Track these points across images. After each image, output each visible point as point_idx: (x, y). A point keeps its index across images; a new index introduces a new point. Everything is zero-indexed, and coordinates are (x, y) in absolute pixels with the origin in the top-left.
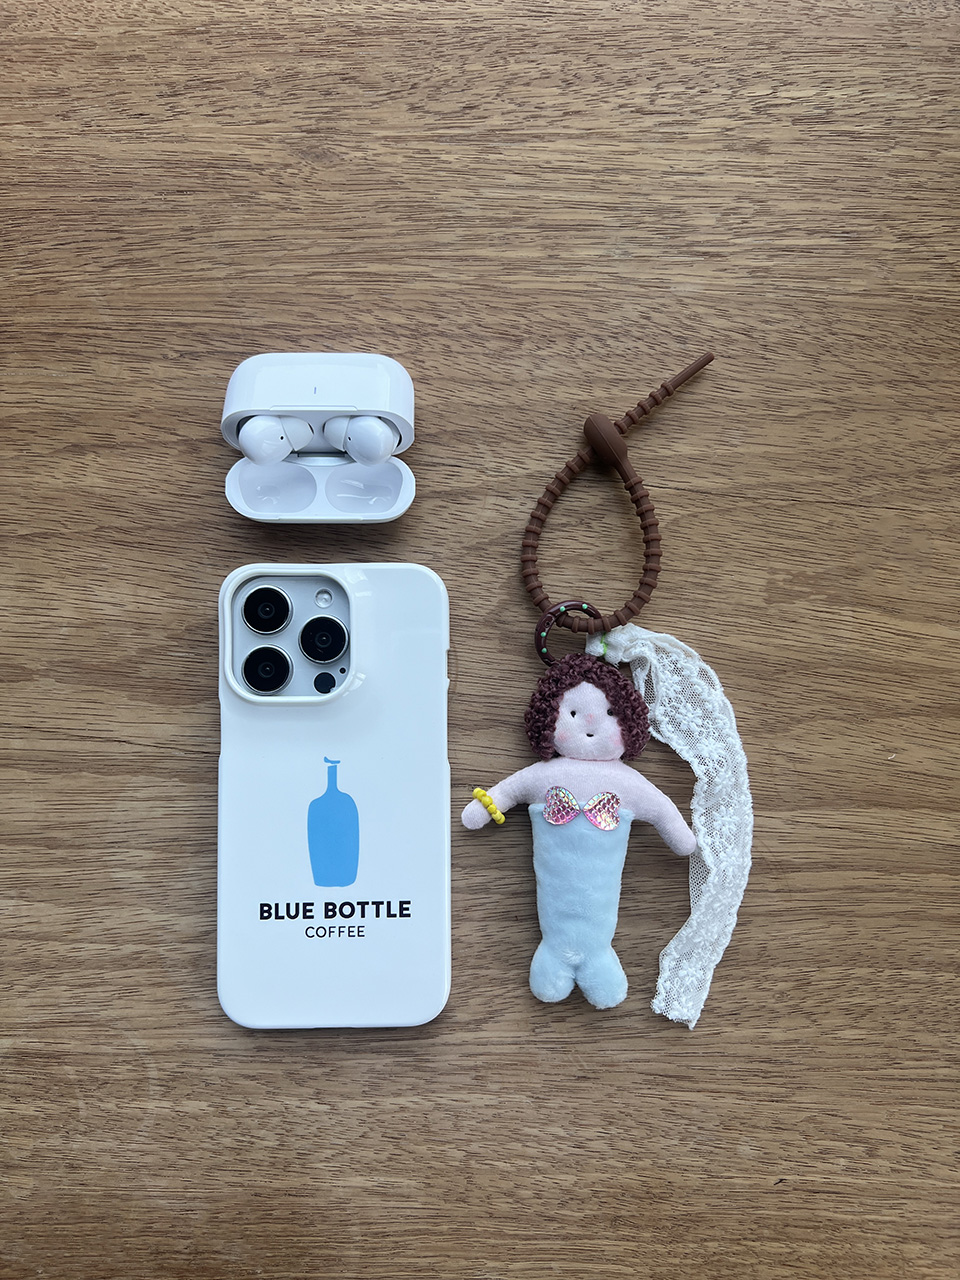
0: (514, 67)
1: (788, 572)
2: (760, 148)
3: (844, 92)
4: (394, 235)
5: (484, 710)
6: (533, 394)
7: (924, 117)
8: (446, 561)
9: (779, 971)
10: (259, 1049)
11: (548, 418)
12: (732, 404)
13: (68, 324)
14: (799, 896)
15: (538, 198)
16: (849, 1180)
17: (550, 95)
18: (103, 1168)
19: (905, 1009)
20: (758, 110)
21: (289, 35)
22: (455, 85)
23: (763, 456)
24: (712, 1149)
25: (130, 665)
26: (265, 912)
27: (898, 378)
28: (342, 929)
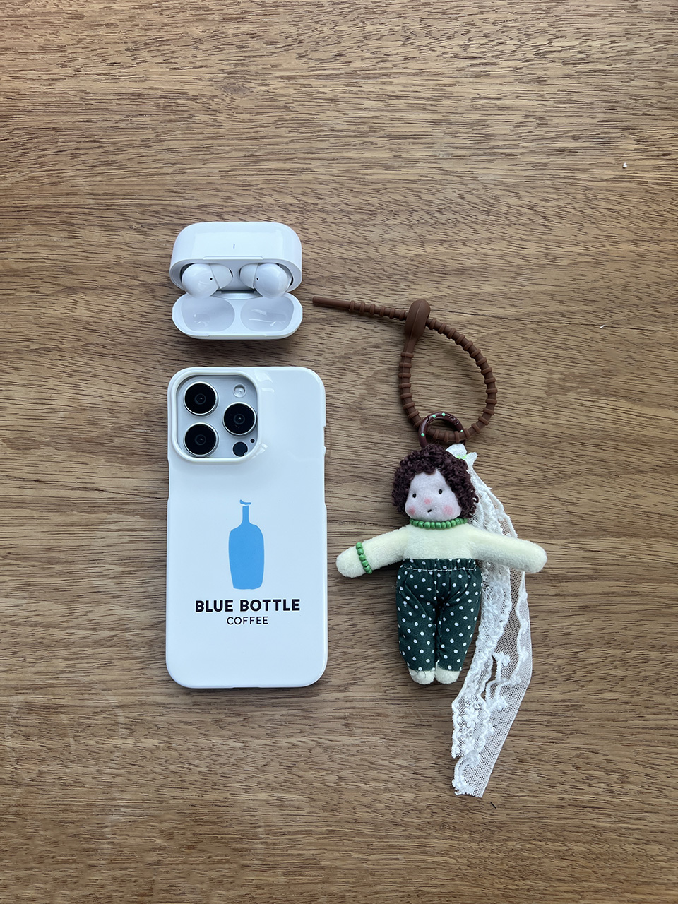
0: (369, 28)
1: (562, 373)
2: (541, 81)
3: (597, 42)
4: (287, 143)
5: (350, 469)
6: (383, 250)
7: (654, 59)
8: (323, 366)
9: (557, 651)
10: (194, 704)
11: (393, 267)
12: (522, 257)
13: (65, 205)
14: (571, 598)
15: (386, 116)
16: (608, 798)
17: (394, 46)
18: (86, 786)
19: (646, 678)
20: (538, 55)
21: (216, 8)
22: (329, 40)
23: (544, 293)
24: (510, 776)
25: (106, 438)
26: (200, 606)
27: (638, 238)
28: (252, 619)
